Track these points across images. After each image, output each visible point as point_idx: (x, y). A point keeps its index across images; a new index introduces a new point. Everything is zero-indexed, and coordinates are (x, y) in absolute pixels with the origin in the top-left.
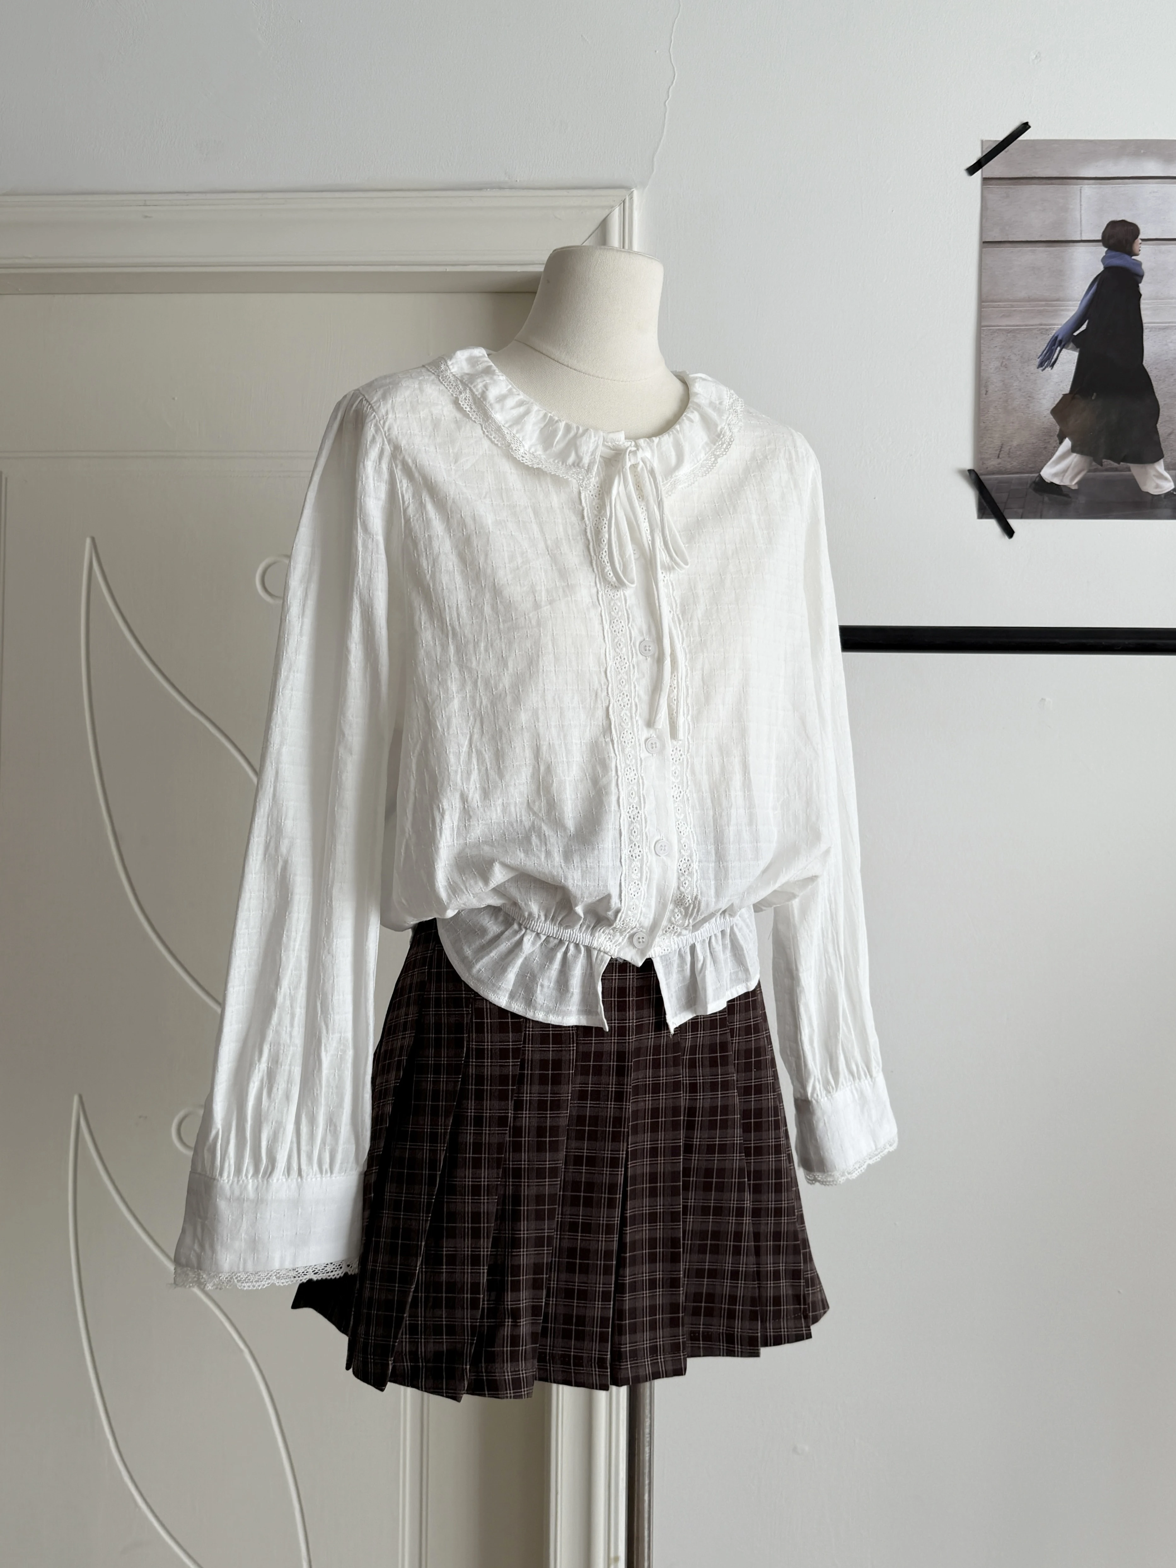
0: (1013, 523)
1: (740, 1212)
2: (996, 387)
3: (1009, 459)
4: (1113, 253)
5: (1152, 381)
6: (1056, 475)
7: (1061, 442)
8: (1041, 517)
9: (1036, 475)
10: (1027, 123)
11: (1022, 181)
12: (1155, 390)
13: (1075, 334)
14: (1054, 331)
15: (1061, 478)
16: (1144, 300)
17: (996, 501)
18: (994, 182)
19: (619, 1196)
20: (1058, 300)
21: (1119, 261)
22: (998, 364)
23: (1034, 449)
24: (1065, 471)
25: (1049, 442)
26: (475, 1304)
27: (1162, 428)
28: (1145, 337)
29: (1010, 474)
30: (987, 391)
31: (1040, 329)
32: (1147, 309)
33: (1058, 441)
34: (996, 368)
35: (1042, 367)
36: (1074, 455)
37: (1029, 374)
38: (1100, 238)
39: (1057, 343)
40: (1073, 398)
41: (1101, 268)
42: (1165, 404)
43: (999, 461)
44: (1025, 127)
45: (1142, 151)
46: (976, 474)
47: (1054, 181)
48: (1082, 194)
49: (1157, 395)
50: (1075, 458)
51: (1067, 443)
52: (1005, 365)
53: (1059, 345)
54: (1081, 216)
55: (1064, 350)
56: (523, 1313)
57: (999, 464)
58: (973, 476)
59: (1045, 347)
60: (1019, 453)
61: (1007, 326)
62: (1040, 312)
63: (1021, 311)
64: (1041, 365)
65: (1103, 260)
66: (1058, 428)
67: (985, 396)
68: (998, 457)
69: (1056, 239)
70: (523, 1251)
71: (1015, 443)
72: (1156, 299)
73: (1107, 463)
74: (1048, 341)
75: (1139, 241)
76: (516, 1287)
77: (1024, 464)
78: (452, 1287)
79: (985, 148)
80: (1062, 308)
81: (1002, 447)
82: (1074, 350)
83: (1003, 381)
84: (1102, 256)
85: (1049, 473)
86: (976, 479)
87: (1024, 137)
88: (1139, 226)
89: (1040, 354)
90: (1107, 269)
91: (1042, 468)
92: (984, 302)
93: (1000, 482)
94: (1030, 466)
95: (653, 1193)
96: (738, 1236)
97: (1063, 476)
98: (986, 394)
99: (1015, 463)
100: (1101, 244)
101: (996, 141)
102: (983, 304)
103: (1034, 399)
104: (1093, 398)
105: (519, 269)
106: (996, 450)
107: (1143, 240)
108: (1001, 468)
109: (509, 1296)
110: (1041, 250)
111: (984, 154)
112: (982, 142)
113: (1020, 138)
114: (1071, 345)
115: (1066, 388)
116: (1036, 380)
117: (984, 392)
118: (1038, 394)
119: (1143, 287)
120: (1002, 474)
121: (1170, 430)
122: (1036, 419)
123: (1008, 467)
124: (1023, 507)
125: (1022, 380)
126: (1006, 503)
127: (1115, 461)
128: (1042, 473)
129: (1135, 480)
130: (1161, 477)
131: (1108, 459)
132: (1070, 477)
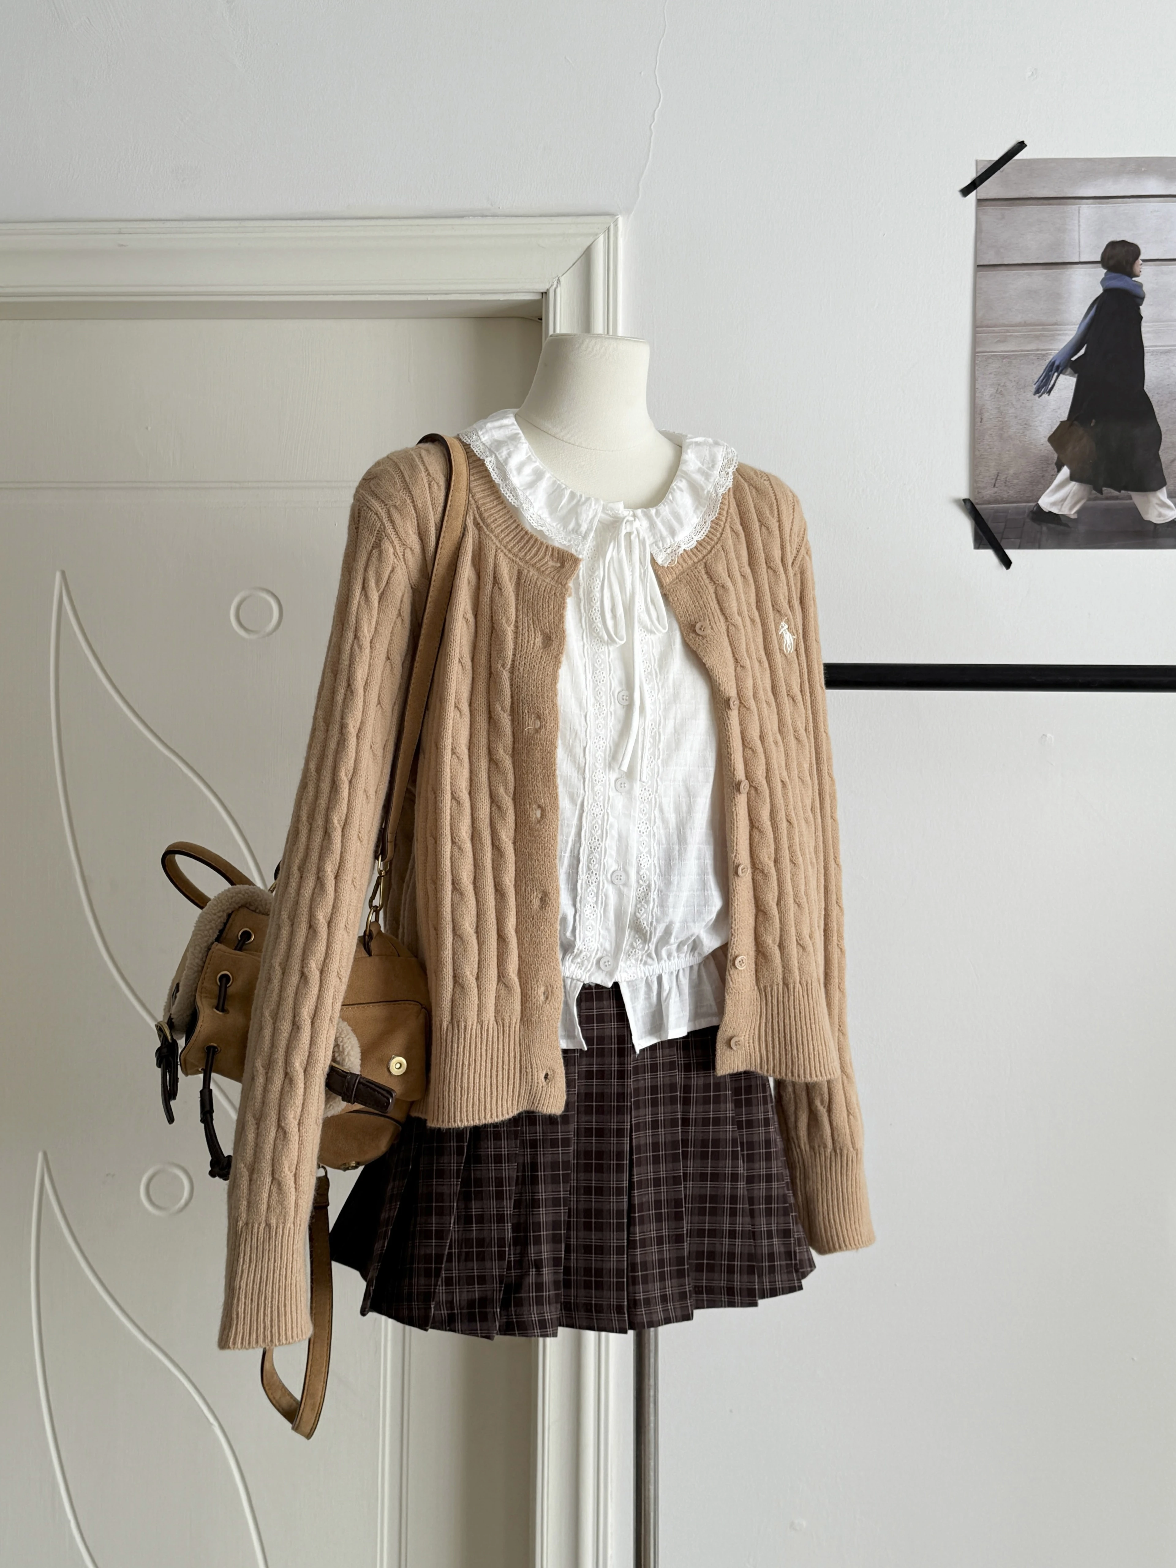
0: (1011, 553)
1: (735, 1177)
2: (991, 414)
3: (1006, 488)
4: (1114, 275)
5: (1154, 407)
6: (1054, 504)
7: (1059, 470)
8: (1039, 547)
9: (1033, 504)
10: (1023, 142)
11: (1018, 202)
12: (1157, 416)
13: (1073, 359)
14: (1051, 357)
15: (1059, 507)
16: (1146, 322)
17: (993, 531)
18: (988, 203)
19: (626, 1162)
20: (1055, 324)
21: (1120, 282)
22: (992, 390)
23: (1032, 477)
24: (1064, 500)
25: (1046, 470)
26: (501, 1256)
27: (1165, 455)
28: (1146, 361)
29: (1007, 503)
30: (982, 419)
31: (1036, 355)
32: (1148, 332)
33: (1056, 470)
34: (991, 395)
35: (1038, 393)
36: (1073, 483)
37: (1025, 402)
38: (1099, 259)
39: (1054, 369)
40: (1071, 425)
41: (1100, 290)
42: (1167, 430)
43: (996, 489)
44: (1021, 146)
45: (1143, 169)
46: (972, 503)
47: (1051, 201)
48: (1081, 215)
49: (1158, 420)
50: (1074, 486)
51: (1065, 471)
52: (1000, 393)
53: (1057, 371)
54: (1079, 236)
55: (1061, 375)
56: (545, 1263)
57: (996, 493)
58: (969, 505)
59: (1041, 373)
60: (1015, 481)
61: (1002, 352)
62: (1037, 337)
63: (1017, 336)
64: (1037, 391)
65: (1103, 282)
66: (1056, 456)
67: (979, 424)
68: (994, 486)
69: (1053, 261)
70: (542, 1211)
71: (1011, 472)
72: (1157, 322)
73: (1108, 491)
74: (1045, 367)
75: (1139, 261)
76: (538, 1241)
77: (1021, 493)
78: (481, 1242)
79: (979, 167)
80: (1058, 332)
81: (998, 476)
82: (1073, 376)
83: (999, 408)
84: (1101, 278)
85: (1047, 502)
86: (971, 508)
87: (1020, 156)
88: (1140, 246)
89: (1036, 380)
90: (1106, 291)
91: (1040, 497)
92: (978, 327)
93: (997, 511)
94: (1027, 495)
95: (656, 1160)
96: (734, 1199)
97: (1062, 505)
98: (981, 422)
99: (1011, 492)
100: (1100, 265)
101: (990, 161)
102: (978, 329)
103: (1031, 426)
104: (1092, 425)
105: (502, 297)
106: (992, 479)
107: (1144, 261)
108: (998, 498)
109: (532, 1249)
110: (1038, 272)
111: (979, 175)
112: (977, 161)
113: (1017, 157)
114: (1069, 370)
115: (1064, 415)
116: (1032, 407)
117: (978, 420)
118: (1036, 422)
119: (1145, 310)
120: (999, 503)
121: (1173, 457)
122: (1033, 447)
123: (1004, 496)
124: (1021, 537)
125: (1018, 407)
126: (1003, 533)
127: (1116, 489)
128: (1041, 502)
129: (1137, 509)
130: (1164, 505)
131: (1108, 487)
132: (1069, 506)
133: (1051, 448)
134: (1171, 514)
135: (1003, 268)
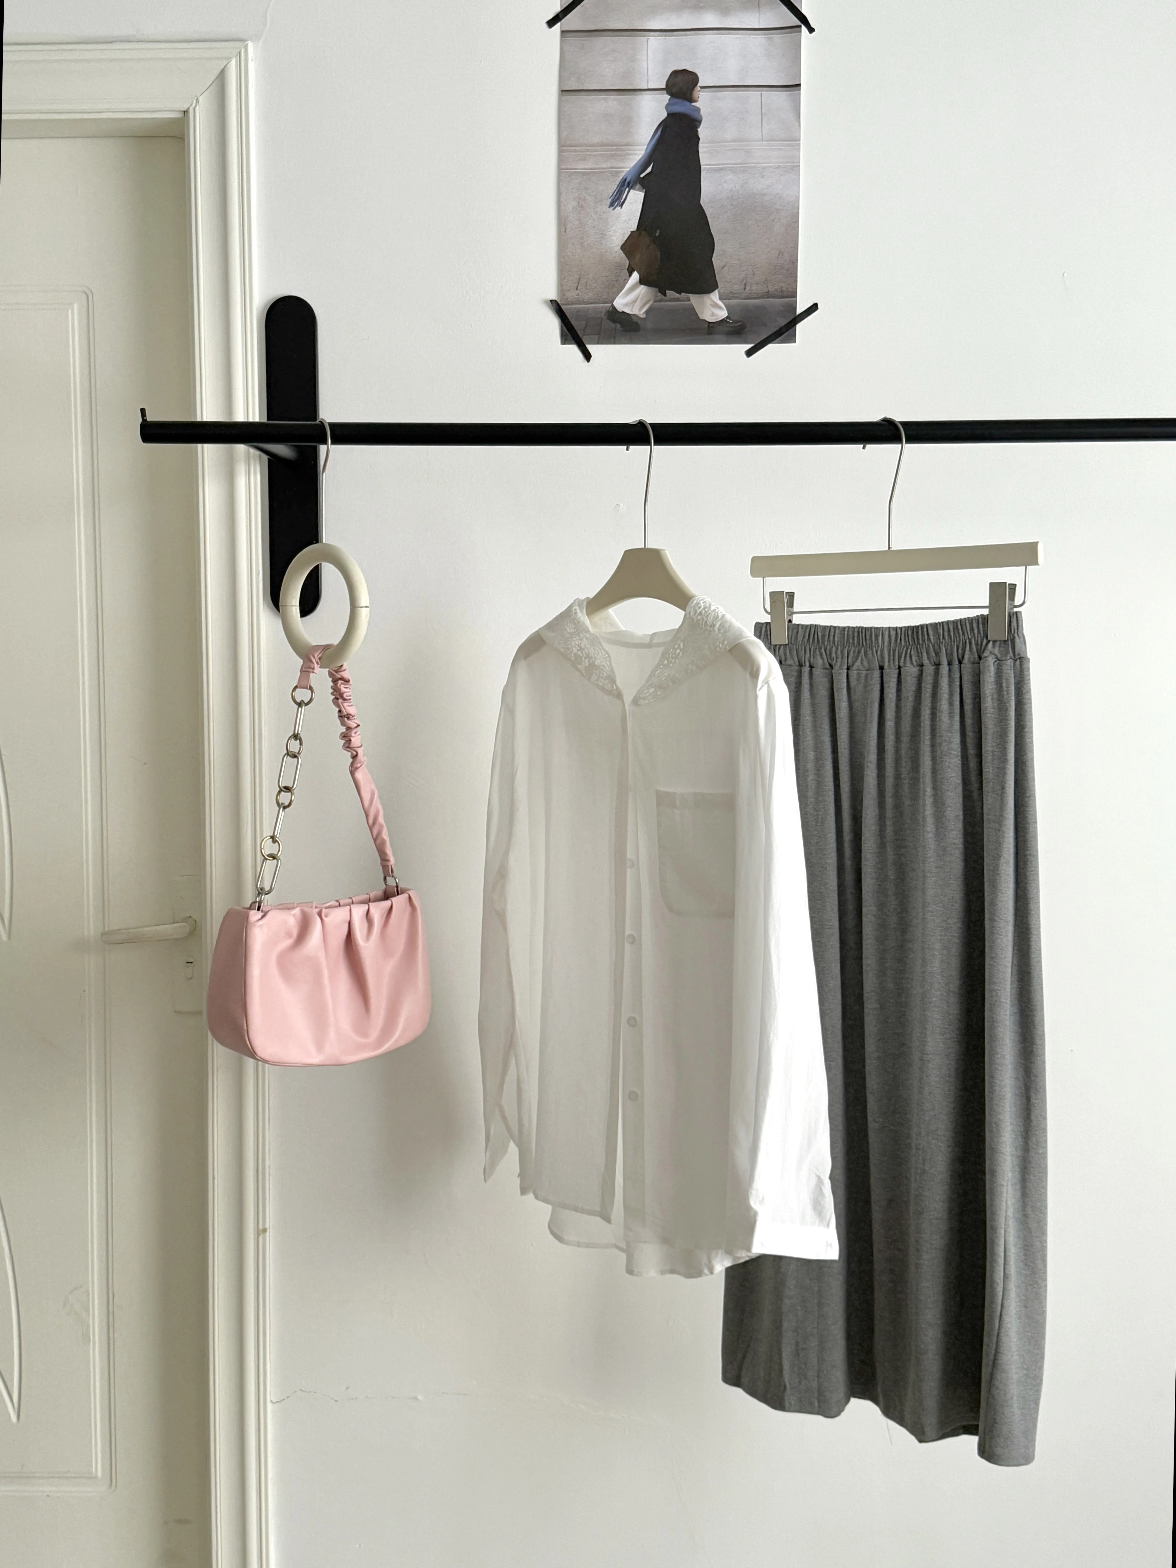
0: (591, 348)
2: (574, 224)
3: (586, 291)
4: (675, 100)
5: (709, 219)
6: (626, 305)
7: (630, 275)
8: (614, 343)
9: (610, 305)
11: (596, 33)
12: (710, 225)
13: (642, 176)
14: (624, 174)
15: (631, 307)
17: (576, 329)
18: (571, 34)
20: (628, 145)
21: (681, 107)
22: (575, 203)
23: (608, 281)
24: (635, 301)
25: (620, 275)
28: (702, 179)
29: (588, 304)
30: (566, 229)
31: (610, 172)
33: (628, 274)
34: (574, 208)
36: (642, 286)
37: (602, 213)
38: (664, 86)
39: (626, 185)
41: (665, 115)
43: (578, 291)
45: (702, 5)
46: (558, 304)
47: (625, 33)
48: (649, 46)
49: (712, 231)
50: (643, 289)
51: (635, 276)
52: (581, 205)
53: (628, 186)
54: (647, 65)
55: (632, 191)
57: (578, 295)
58: (555, 305)
59: (615, 188)
60: (594, 285)
61: (583, 169)
62: (612, 156)
63: (595, 156)
64: (612, 205)
65: (667, 107)
66: (628, 262)
67: (564, 234)
68: (577, 289)
69: (625, 88)
71: (591, 276)
72: (712, 143)
73: (670, 293)
74: (618, 183)
75: (698, 88)
77: (600, 295)
79: (564, 2)
80: (630, 152)
81: (579, 280)
82: (641, 191)
83: (579, 220)
84: (665, 104)
85: (621, 303)
86: (558, 309)
88: (698, 75)
89: (611, 194)
90: (670, 115)
91: (614, 299)
92: (563, 146)
93: (579, 311)
94: (604, 297)
97: (633, 306)
98: (565, 232)
99: (591, 295)
100: (665, 92)
102: (562, 148)
103: (606, 236)
104: (657, 234)
106: (575, 283)
107: (702, 87)
108: (580, 299)
110: (613, 99)
111: (563, 9)
114: (638, 186)
116: (607, 219)
117: (563, 230)
118: (610, 232)
119: (702, 131)
120: (580, 304)
121: (724, 263)
122: (608, 254)
123: (585, 298)
124: (599, 334)
125: (596, 218)
126: (584, 330)
127: (677, 292)
128: (615, 303)
129: (694, 308)
130: (716, 306)
131: (670, 290)
132: (639, 307)
133: (623, 255)
134: (723, 314)
135: (583, 93)
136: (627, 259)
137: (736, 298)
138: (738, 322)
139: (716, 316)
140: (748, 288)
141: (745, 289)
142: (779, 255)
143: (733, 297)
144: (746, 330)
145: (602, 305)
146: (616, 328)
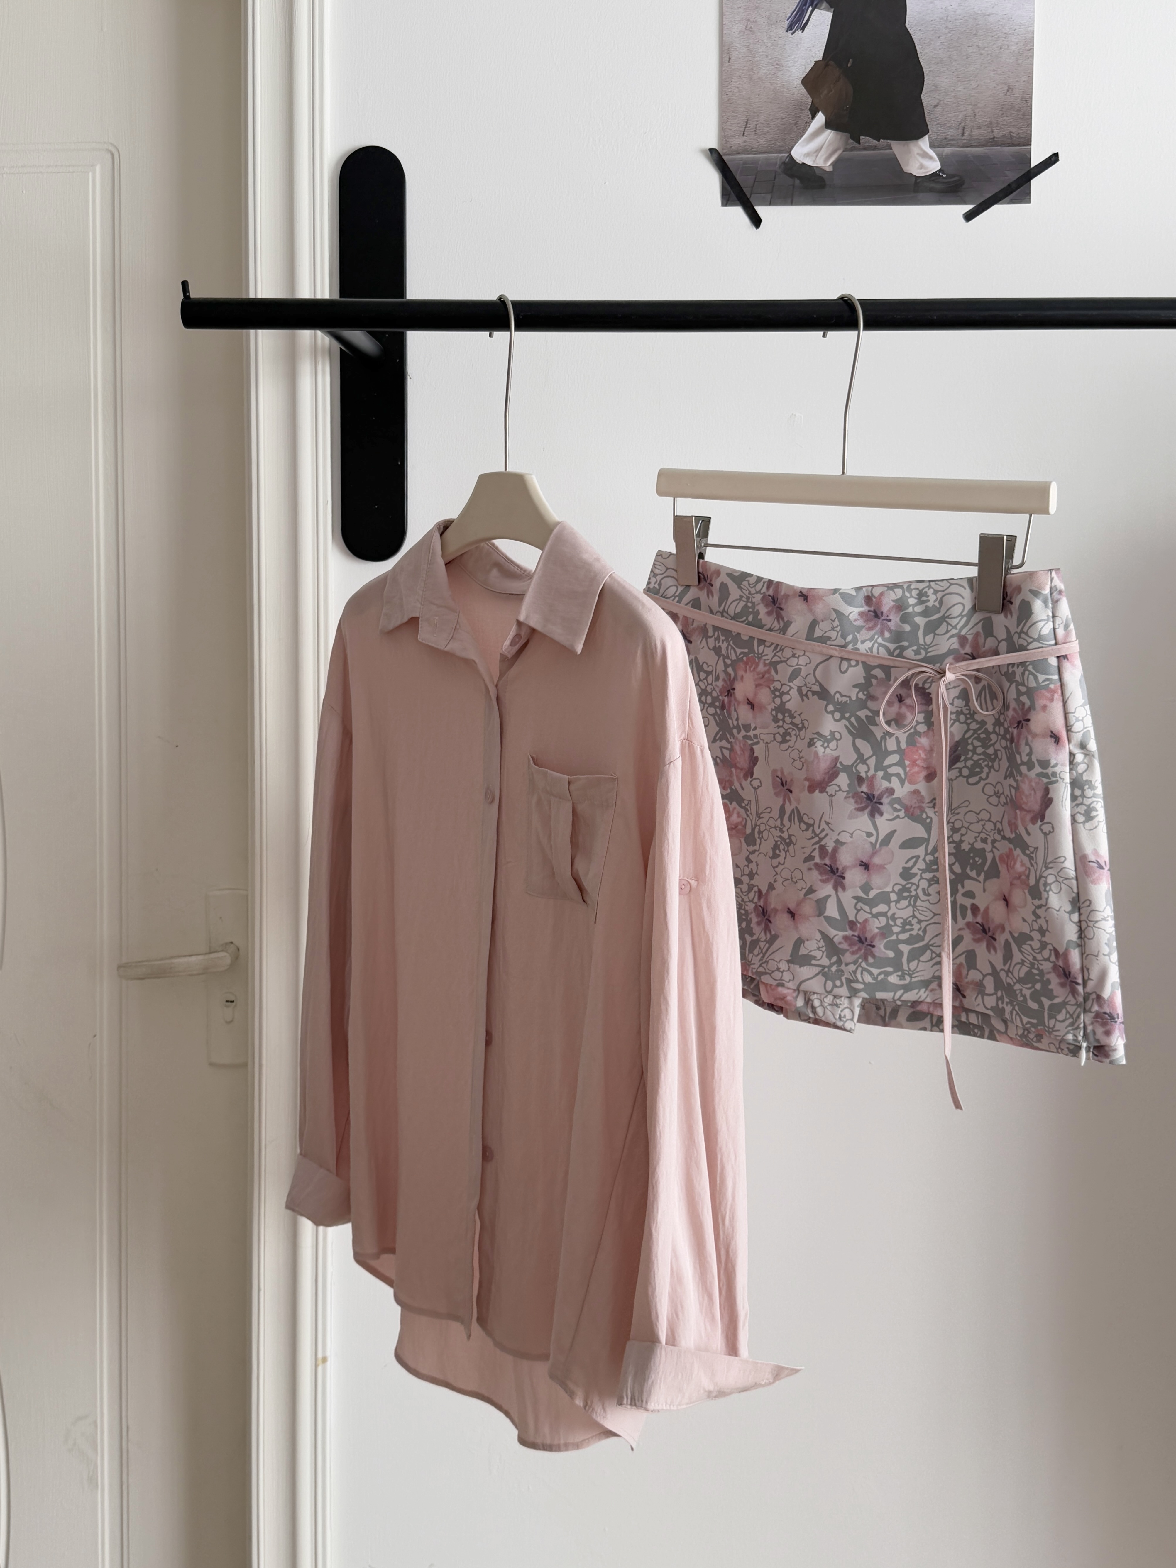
0: (761, 210)
2: (740, 53)
3: (756, 137)
5: (916, 45)
6: (808, 155)
7: (813, 117)
8: (792, 204)
9: (786, 155)
12: (920, 56)
15: (814, 158)
17: (742, 186)
22: (741, 27)
23: (784, 124)
24: (818, 150)
25: (800, 117)
29: (758, 154)
30: (730, 59)
33: (810, 116)
34: (740, 33)
35: (791, 29)
36: (829, 131)
37: (776, 39)
39: (809, 3)
43: (745, 138)
46: (719, 154)
49: (921, 60)
50: (829, 134)
51: (820, 118)
52: (749, 29)
53: (811, 5)
55: (816, 10)
57: (745, 142)
58: (715, 155)
59: (794, 6)
60: (766, 129)
64: (790, 28)
66: (810, 100)
67: (727, 64)
68: (744, 134)
71: (762, 118)
73: (865, 140)
77: (773, 142)
81: (747, 123)
82: (828, 10)
83: (748, 47)
85: (801, 153)
86: (718, 159)
89: (789, 15)
91: (793, 147)
93: (746, 162)
94: (779, 144)
97: (817, 156)
98: (729, 62)
99: (762, 142)
103: (783, 66)
104: (849, 65)
106: (741, 127)
108: (747, 147)
114: (825, 4)
116: (784, 45)
117: (726, 59)
118: (787, 61)
120: (748, 154)
121: (938, 101)
122: (785, 90)
123: (754, 146)
124: (772, 192)
125: (769, 44)
126: (752, 187)
127: (874, 138)
128: (792, 153)
129: (896, 159)
130: (925, 155)
131: (866, 135)
132: (824, 157)
133: (805, 90)
134: (934, 166)
136: (808, 96)
137: (952, 146)
138: (953, 176)
139: (926, 168)
140: (967, 133)
141: (963, 135)
142: (1008, 91)
143: (947, 144)
144: (964, 187)
145: (776, 155)
146: (794, 186)
